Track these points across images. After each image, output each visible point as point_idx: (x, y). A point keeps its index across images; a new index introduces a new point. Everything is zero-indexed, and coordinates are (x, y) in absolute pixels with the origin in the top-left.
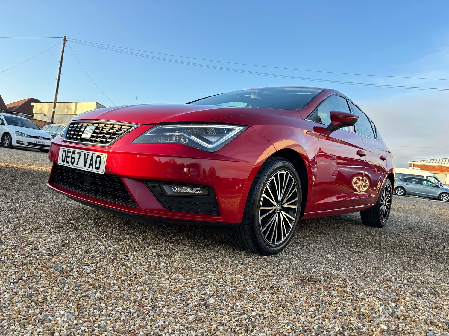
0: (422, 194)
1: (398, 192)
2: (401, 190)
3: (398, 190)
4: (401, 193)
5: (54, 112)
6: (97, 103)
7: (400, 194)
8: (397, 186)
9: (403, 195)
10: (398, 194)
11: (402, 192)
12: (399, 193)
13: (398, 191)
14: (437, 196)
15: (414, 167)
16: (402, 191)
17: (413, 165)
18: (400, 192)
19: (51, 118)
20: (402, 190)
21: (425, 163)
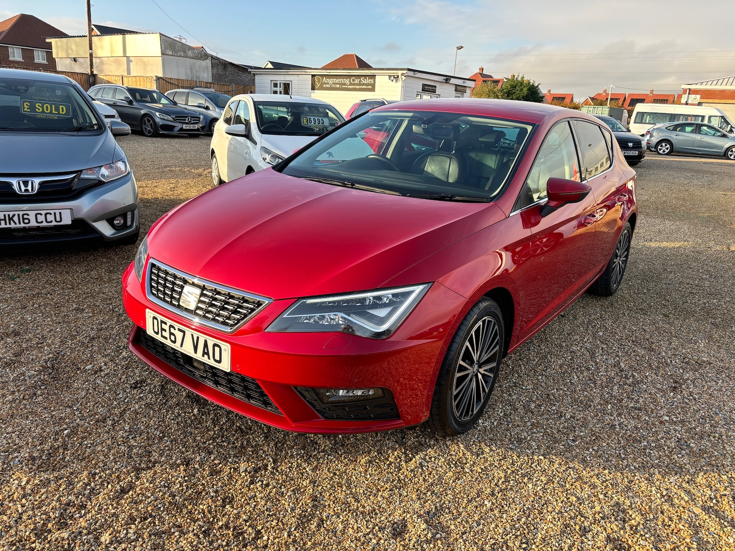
0: (698, 150)
1: (660, 150)
2: (666, 145)
3: (662, 146)
4: (666, 150)
5: (91, 55)
6: (160, 34)
7: (664, 151)
8: (660, 139)
9: (668, 154)
10: (661, 152)
13: (661, 148)
14: (722, 151)
15: (689, 94)
17: (688, 90)
18: (664, 149)
20: (668, 146)
21: (708, 87)
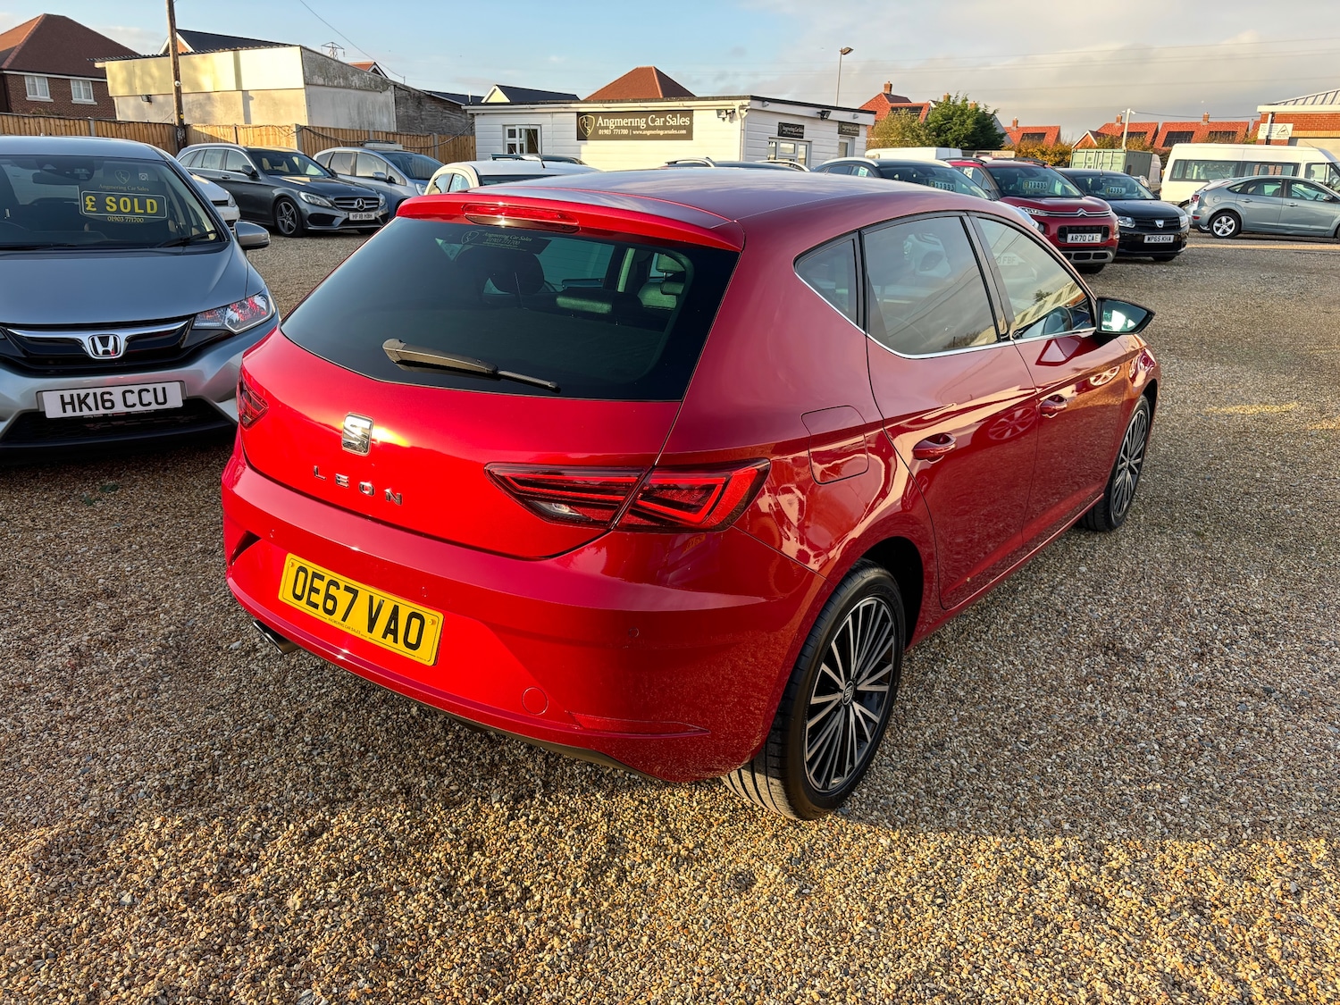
0: (1287, 229)
1: (1218, 229)
2: (1228, 220)
3: (1220, 222)
4: (1228, 229)
5: (178, 89)
6: (301, 47)
7: (1224, 232)
8: (1218, 209)
9: (1232, 237)
10: (1219, 233)
11: (1230, 227)
12: (1220, 230)
13: (1218, 225)
14: (1331, 228)
15: (1272, 122)
16: (1230, 223)
17: (1270, 115)
18: (1224, 227)
19: (176, 112)
20: (1232, 222)
21: (1308, 108)
